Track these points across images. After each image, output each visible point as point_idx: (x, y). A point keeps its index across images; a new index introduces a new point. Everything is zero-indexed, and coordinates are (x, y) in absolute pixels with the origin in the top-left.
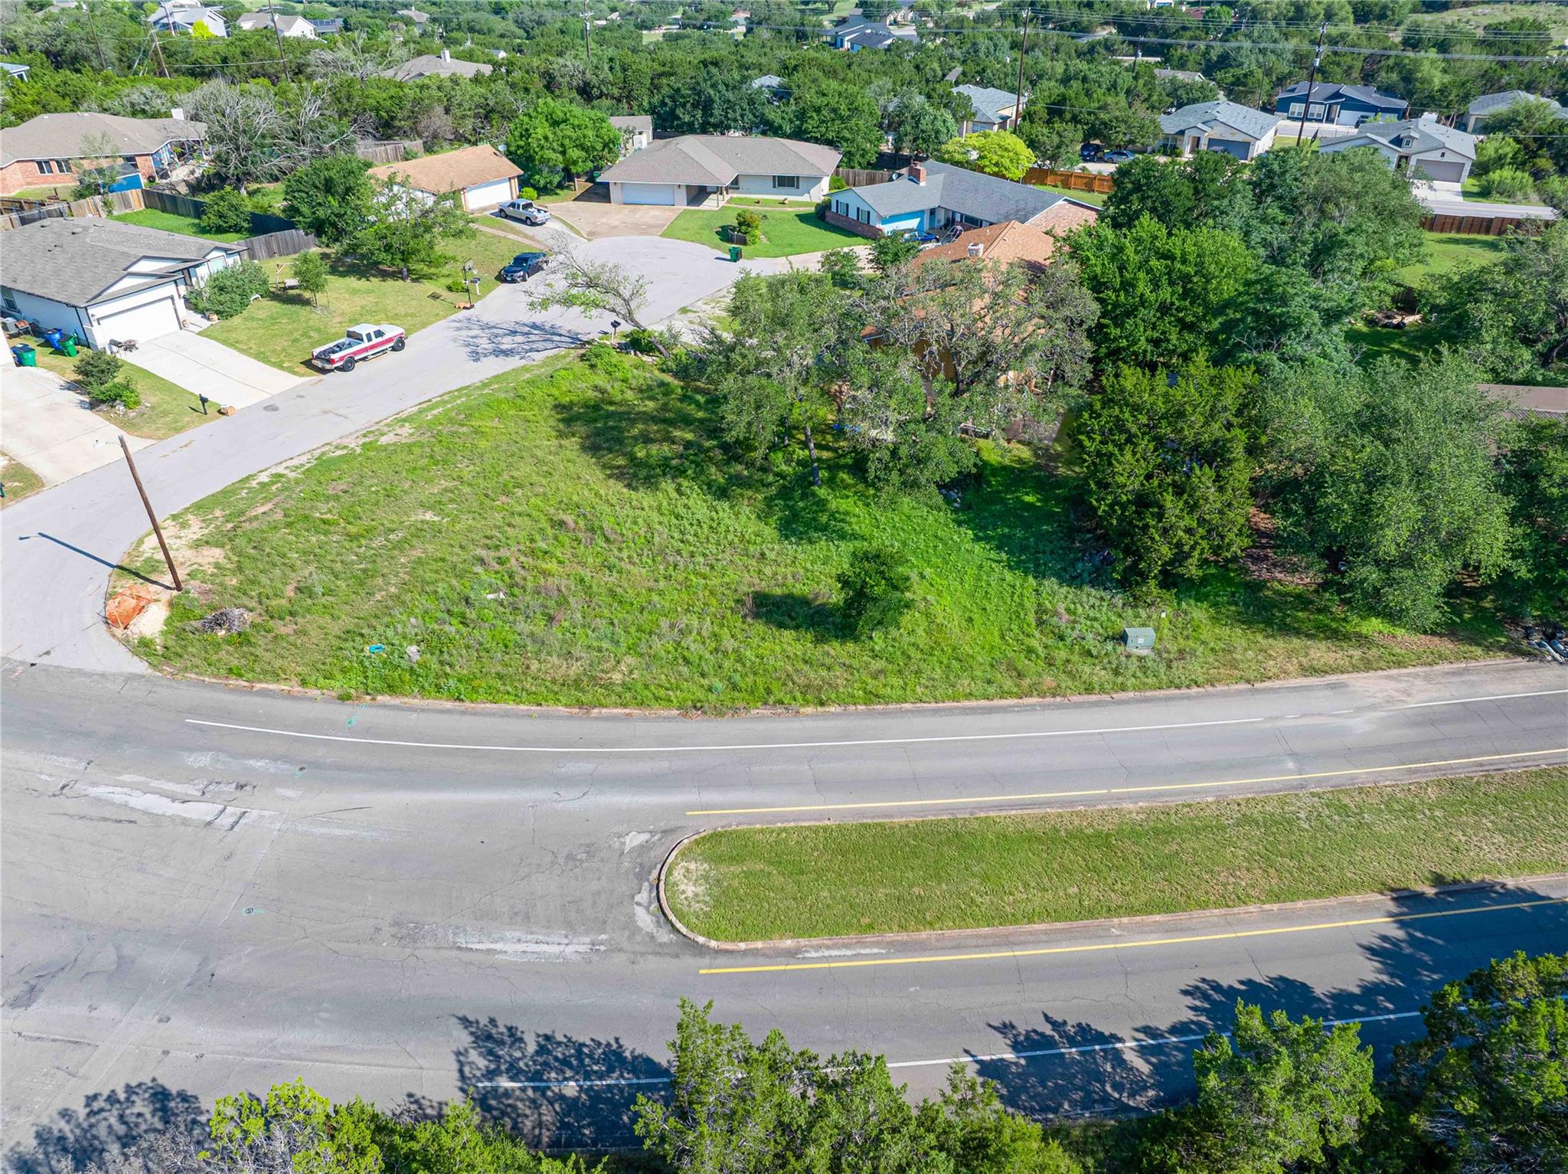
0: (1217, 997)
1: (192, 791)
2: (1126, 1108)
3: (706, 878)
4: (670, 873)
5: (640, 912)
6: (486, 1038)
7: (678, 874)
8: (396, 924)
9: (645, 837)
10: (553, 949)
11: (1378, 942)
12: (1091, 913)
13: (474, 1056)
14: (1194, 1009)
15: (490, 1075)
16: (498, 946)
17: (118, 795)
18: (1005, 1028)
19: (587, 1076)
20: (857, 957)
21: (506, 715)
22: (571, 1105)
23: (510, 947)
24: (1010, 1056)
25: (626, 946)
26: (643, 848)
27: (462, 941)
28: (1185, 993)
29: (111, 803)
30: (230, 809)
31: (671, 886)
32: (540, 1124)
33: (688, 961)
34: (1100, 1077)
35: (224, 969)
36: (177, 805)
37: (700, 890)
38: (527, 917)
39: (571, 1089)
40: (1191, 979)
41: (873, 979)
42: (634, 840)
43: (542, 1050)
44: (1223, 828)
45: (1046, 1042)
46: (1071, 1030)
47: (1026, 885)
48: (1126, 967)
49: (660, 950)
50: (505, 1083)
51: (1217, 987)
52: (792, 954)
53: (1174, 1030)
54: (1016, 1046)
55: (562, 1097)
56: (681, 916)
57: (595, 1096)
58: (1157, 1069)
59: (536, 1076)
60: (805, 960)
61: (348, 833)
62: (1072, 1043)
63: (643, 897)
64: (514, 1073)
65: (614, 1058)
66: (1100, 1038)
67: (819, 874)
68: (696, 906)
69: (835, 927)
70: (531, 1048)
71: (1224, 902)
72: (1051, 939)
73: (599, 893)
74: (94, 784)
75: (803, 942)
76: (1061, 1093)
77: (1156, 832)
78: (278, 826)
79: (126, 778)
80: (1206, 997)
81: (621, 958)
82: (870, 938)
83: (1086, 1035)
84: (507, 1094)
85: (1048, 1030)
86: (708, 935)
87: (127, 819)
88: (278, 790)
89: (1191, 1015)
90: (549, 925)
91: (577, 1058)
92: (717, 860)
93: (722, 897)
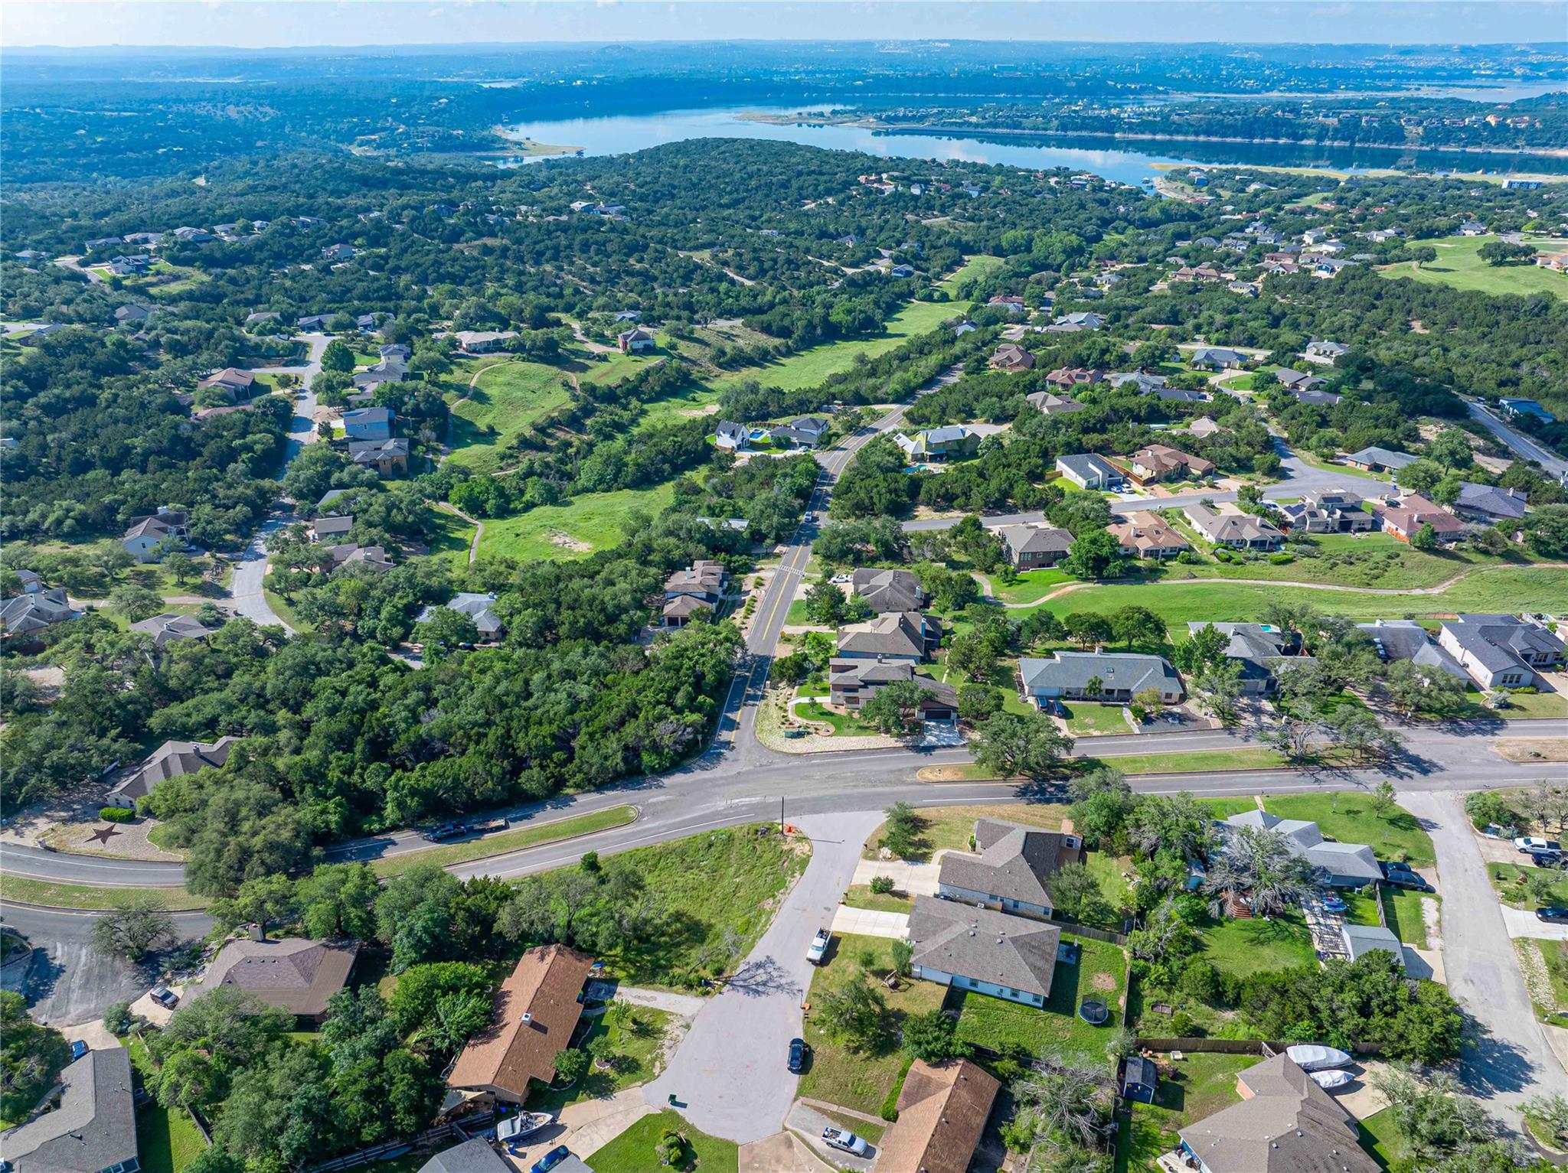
1: (741, 803)
2: (552, 800)
3: (629, 814)
4: (637, 814)
5: (640, 807)
6: (660, 786)
7: (635, 814)
8: (685, 796)
9: (643, 819)
10: (654, 799)
12: (550, 825)
13: (662, 784)
15: (658, 783)
16: (665, 797)
17: (753, 799)
18: (571, 806)
19: (643, 786)
20: (599, 810)
22: (643, 782)
24: (571, 803)
25: (642, 803)
26: (643, 817)
27: (672, 797)
29: (754, 797)
30: (730, 802)
31: (635, 812)
32: (647, 779)
33: (630, 803)
34: (556, 803)
35: (710, 783)
36: (741, 800)
37: (630, 812)
41: (595, 809)
42: (645, 819)
43: (651, 787)
44: (514, 845)
45: (564, 806)
46: (559, 808)
48: (547, 819)
49: (635, 803)
50: (655, 782)
54: (569, 804)
55: (645, 782)
56: (632, 808)
57: (641, 784)
58: (545, 805)
59: (650, 784)
60: (607, 808)
61: (703, 805)
62: (559, 806)
63: (641, 810)
64: (654, 784)
65: (639, 789)
66: (554, 808)
67: (606, 820)
68: (630, 810)
69: (603, 812)
70: (653, 787)
71: (520, 832)
72: (560, 821)
73: (650, 808)
74: (760, 799)
75: (609, 809)
76: (563, 800)
78: (718, 802)
79: (756, 801)
81: (642, 801)
82: (596, 813)
83: (556, 808)
86: (627, 807)
87: (747, 796)
88: (724, 808)
90: (657, 802)
91: (645, 788)
92: (627, 817)
93: (625, 812)
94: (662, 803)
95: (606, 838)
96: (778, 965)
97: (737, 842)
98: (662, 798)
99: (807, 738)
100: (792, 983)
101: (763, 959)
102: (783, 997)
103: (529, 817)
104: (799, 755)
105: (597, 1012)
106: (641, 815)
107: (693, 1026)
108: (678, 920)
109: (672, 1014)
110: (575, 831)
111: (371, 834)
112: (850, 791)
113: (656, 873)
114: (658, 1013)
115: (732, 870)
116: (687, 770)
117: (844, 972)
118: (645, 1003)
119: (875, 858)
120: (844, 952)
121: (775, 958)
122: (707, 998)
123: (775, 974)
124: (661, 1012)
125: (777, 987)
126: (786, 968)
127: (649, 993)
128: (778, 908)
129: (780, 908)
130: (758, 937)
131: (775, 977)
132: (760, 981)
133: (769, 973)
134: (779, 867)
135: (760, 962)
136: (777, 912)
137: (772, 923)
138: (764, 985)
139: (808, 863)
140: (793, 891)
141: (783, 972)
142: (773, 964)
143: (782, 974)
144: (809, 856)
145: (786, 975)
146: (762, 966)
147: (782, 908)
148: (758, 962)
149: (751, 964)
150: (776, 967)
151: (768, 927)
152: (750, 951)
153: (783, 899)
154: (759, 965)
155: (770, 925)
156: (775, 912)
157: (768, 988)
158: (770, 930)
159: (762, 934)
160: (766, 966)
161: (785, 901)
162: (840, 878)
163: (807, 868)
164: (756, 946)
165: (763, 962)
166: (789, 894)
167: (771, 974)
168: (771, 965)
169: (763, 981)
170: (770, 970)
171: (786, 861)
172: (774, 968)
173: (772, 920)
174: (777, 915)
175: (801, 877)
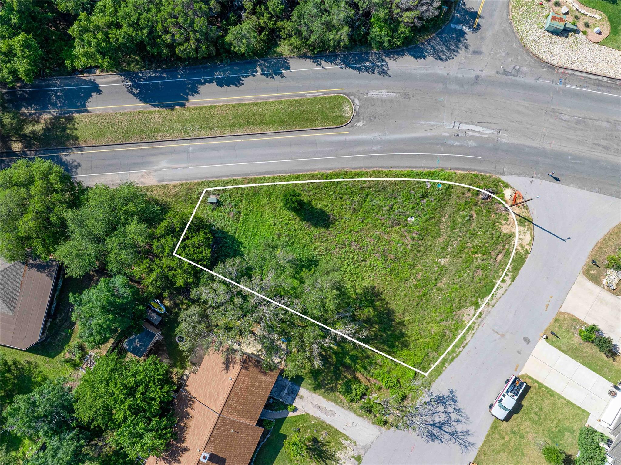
0: (237, 83)
1: (469, 133)
2: (264, 61)
3: (344, 111)
4: (352, 113)
5: (358, 103)
6: (384, 73)
7: (350, 113)
8: (409, 98)
9: (358, 124)
10: (375, 93)
11: (195, 95)
12: (258, 104)
13: (386, 69)
14: (243, 80)
15: (382, 66)
16: (387, 93)
17: (485, 130)
18: (283, 77)
19: (364, 66)
20: (311, 93)
21: (398, 167)
22: (367, 60)
23: (384, 93)
24: (283, 71)
25: (360, 95)
26: (358, 121)
27: (395, 94)
28: (243, 84)
29: (486, 127)
30: (457, 128)
31: (351, 109)
32: (372, 57)
33: (347, 91)
34: (267, 67)
35: (441, 85)
36: (470, 128)
37: (345, 108)
38: (382, 101)
39: (367, 63)
40: (241, 87)
41: (309, 88)
42: (360, 124)
43: (374, 71)
44: (218, 127)
45: (275, 74)
46: (270, 76)
47: (271, 110)
48: (255, 91)
49: (353, 94)
50: (379, 64)
51: (236, 85)
52: (325, 93)
53: (248, 76)
54: (282, 73)
55: (369, 62)
56: (349, 101)
57: (363, 62)
58: (255, 67)
59: (374, 65)
60: (322, 92)
61: (427, 123)
62: (270, 74)
63: (358, 107)
64: (378, 66)
65: (360, 69)
66: (264, 75)
67: (318, 113)
68: (345, 104)
69: (315, 99)
70: (376, 71)
71: (227, 106)
72: (269, 98)
73: (368, 108)
74: (493, 133)
75: (323, 96)
76: (276, 64)
77: (235, 126)
78: (444, 124)
79: (486, 136)
80: (239, 83)
81: (361, 91)
82: (308, 97)
83: (267, 75)
84: (379, 62)
85: (275, 76)
86: (343, 97)
87: (479, 123)
88: (448, 135)
89: (245, 79)
90: (377, 99)
91: (367, 69)
92: (341, 116)
93: (340, 106)
94: (383, 101)
95: (314, 143)
96: (459, 405)
97: (453, 199)
98: (383, 94)
99: (571, 38)
100: (467, 433)
101: (446, 393)
102: (454, 447)
103: (235, 81)
104: (552, 67)
105: (278, 415)
106: (356, 115)
107: (365, 459)
108: (372, 303)
109: (347, 438)
110: (283, 122)
111: (74, 71)
112: (598, 154)
113: (360, 216)
114: (335, 433)
115: (440, 241)
116: (419, 54)
117: (522, 437)
118: (323, 416)
119: (596, 280)
120: (529, 409)
121: (459, 395)
122: (383, 429)
123: (454, 416)
124: (338, 432)
125: (452, 434)
126: (466, 411)
127: (329, 405)
128: (477, 324)
129: (479, 325)
130: (449, 361)
131: (453, 420)
132: (437, 421)
133: (448, 413)
134: (492, 260)
135: (443, 396)
136: (475, 330)
137: (467, 344)
138: (440, 428)
139: (523, 264)
140: (498, 303)
141: (462, 416)
142: (455, 402)
143: (460, 418)
144: (527, 253)
145: (464, 420)
146: (443, 403)
147: (481, 325)
148: (441, 396)
149: (433, 397)
150: (456, 408)
151: (461, 349)
152: (437, 377)
153: (485, 313)
154: (441, 400)
155: (464, 347)
156: (473, 329)
157: (443, 432)
158: (462, 353)
159: (453, 357)
160: (447, 403)
161: (486, 315)
162: (551, 297)
163: (520, 271)
164: (444, 373)
165: (445, 397)
166: (493, 306)
167: (450, 415)
168: (452, 403)
169: (440, 422)
170: (450, 409)
171: (500, 252)
172: (455, 409)
173: (467, 341)
174: (473, 334)
175: (510, 284)
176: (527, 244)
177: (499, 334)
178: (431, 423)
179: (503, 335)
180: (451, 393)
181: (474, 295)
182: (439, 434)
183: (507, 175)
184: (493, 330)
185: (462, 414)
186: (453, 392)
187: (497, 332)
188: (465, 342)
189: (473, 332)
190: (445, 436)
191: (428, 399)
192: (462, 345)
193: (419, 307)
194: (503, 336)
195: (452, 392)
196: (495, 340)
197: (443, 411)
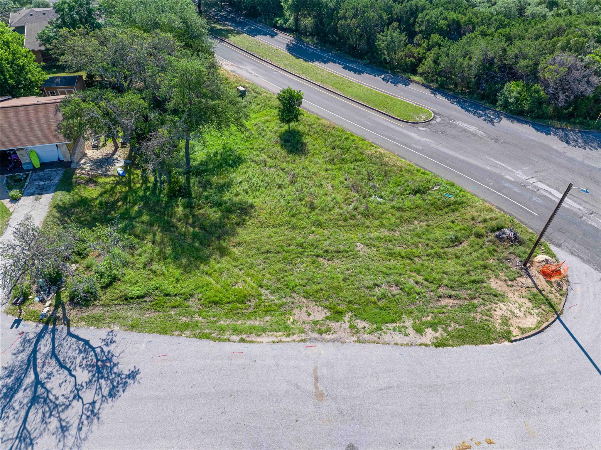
1: (543, 193)
3: (418, 116)
8: (497, 142)
9: (420, 128)
16: (476, 130)
17: (569, 202)
23: (473, 129)
26: (423, 127)
27: (483, 134)
29: (574, 201)
30: (531, 182)
35: (545, 153)
36: (549, 191)
37: (421, 115)
67: (393, 106)
68: (425, 115)
69: (403, 102)
73: (443, 126)
77: (320, 80)
78: (518, 172)
79: (567, 206)
88: (513, 180)
93: (418, 113)
95: (364, 116)
98: (471, 128)
110: (357, 96)
123: (73, 412)
125: (22, 436)
126: (95, 432)
128: (303, 336)
129: (304, 341)
130: (198, 332)
131: (63, 416)
132: (48, 386)
133: (77, 397)
134: (432, 294)
135: (115, 365)
136: (288, 339)
137: (252, 342)
138: (34, 400)
139: (482, 343)
140: (372, 345)
141: (80, 429)
142: (112, 395)
143: (73, 431)
144: (506, 336)
145: (70, 441)
146: (99, 372)
147: (308, 344)
148: (115, 360)
149: (106, 349)
150: (97, 406)
151: (235, 338)
152: (151, 331)
153: (335, 336)
154: (104, 366)
155: (242, 340)
156: (288, 335)
157: (23, 413)
158: (227, 345)
159: (210, 334)
160: (102, 381)
161: (333, 341)
162: (490, 442)
163: (466, 346)
164: (166, 339)
165: (115, 370)
166: (359, 342)
167: (75, 403)
168: (106, 391)
169: (48, 391)
170: (88, 396)
171: (456, 297)
172: (94, 402)
173: (259, 339)
174: (281, 341)
175: (427, 345)
176: (519, 328)
177: (316, 387)
178: (42, 376)
179: (322, 395)
180: (129, 376)
181: (350, 302)
182: (17, 408)
183: (563, 249)
184: (315, 370)
185: (85, 429)
186: (134, 378)
187: (317, 379)
188: (253, 337)
189: (284, 339)
190: (13, 423)
191: (95, 343)
192: (244, 337)
193: (265, 255)
194: (320, 396)
195: (133, 375)
196: (298, 388)
197: (79, 382)
